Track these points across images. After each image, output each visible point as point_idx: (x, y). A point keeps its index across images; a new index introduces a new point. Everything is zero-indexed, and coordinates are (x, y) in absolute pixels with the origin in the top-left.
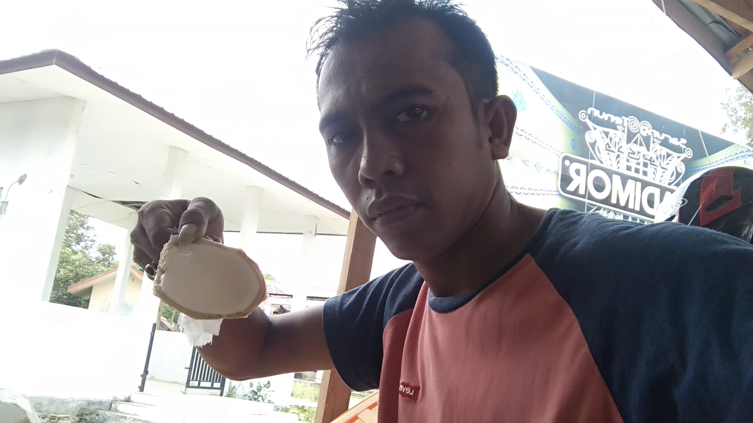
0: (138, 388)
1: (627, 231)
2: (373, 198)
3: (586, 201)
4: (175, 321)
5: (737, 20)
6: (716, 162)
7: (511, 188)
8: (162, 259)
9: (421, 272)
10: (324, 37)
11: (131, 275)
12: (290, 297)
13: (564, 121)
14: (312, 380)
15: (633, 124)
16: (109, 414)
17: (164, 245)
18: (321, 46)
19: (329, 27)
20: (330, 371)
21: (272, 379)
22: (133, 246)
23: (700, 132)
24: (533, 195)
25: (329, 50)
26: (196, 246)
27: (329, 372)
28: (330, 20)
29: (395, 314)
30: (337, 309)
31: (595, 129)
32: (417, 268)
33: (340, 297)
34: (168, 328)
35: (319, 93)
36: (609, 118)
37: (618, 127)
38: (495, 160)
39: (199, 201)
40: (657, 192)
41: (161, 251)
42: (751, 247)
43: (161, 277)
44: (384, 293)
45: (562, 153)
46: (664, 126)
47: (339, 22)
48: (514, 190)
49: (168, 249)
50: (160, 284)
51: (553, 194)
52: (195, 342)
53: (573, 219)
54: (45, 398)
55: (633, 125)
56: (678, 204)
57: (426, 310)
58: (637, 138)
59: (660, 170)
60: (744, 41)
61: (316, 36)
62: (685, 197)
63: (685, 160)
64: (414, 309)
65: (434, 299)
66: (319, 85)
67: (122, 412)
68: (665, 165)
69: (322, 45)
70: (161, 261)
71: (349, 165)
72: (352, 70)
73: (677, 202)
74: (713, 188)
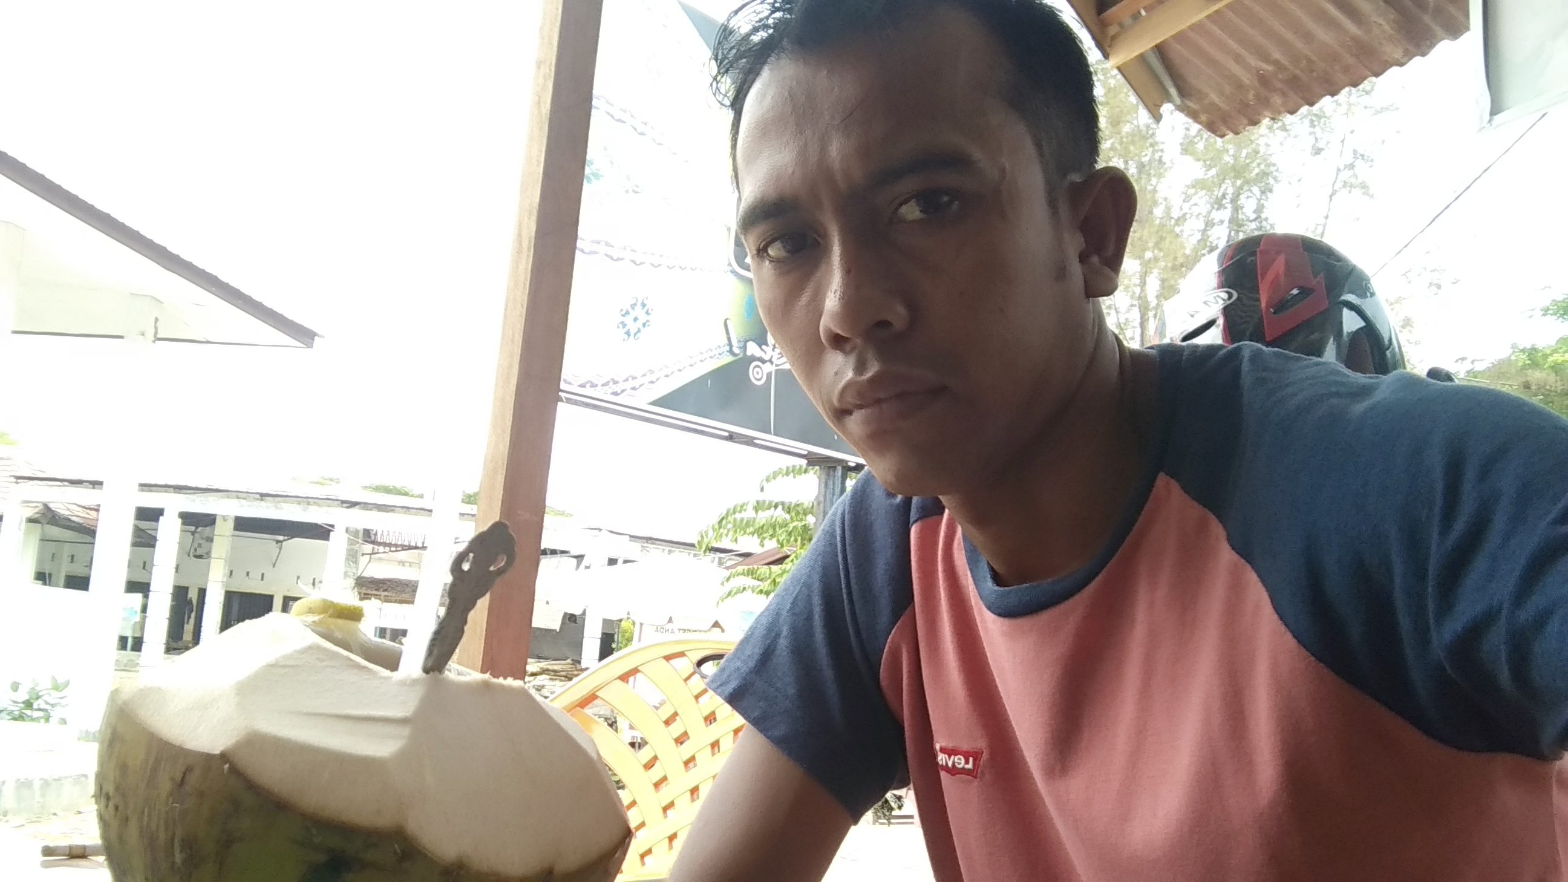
2: (849, 375)
12: (92, 485)
38: (1091, 299)
56: (1218, 299)
71: (800, 303)
72: (811, 111)
73: (1216, 294)
74: (1280, 272)
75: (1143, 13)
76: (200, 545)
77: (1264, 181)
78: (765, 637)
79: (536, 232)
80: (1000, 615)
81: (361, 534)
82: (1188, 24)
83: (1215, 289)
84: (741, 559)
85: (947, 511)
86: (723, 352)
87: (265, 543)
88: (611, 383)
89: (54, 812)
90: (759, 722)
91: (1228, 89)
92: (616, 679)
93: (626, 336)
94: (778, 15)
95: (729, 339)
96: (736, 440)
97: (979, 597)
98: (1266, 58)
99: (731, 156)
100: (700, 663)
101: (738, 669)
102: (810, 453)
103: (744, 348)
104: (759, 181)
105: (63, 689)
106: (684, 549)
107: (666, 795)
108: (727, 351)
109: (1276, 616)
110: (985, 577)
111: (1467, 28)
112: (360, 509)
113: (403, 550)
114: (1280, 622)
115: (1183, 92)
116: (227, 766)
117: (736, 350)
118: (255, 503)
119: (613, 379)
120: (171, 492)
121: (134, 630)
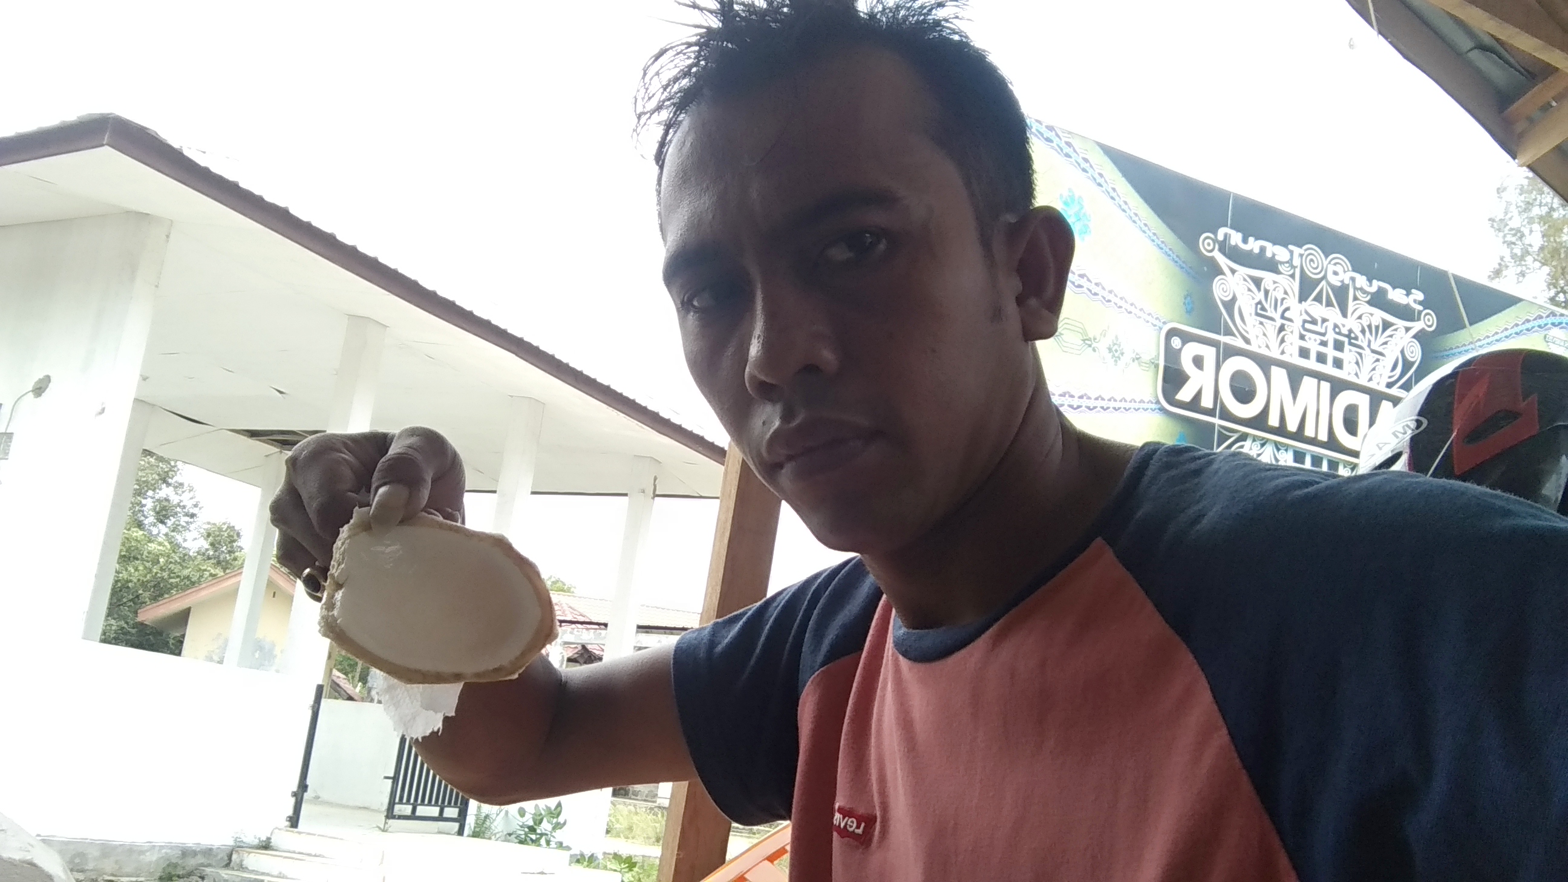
0: (287, 821)
1: (1306, 490)
2: (777, 423)
3: (1216, 421)
4: (364, 679)
5: (1525, 43)
6: (1484, 339)
7: (1060, 395)
8: (338, 559)
9: (877, 577)
10: (673, 87)
11: (270, 583)
12: (603, 627)
13: (1169, 256)
14: (650, 800)
15: (1312, 260)
16: (226, 874)
17: (341, 529)
18: (666, 106)
19: (683, 66)
20: (687, 782)
21: (566, 799)
22: (276, 533)
23: (1450, 276)
24: (1105, 410)
25: (683, 115)
26: (407, 530)
27: (685, 785)
28: (684, 51)
29: (822, 665)
30: (702, 654)
31: (1233, 271)
32: (869, 569)
33: (708, 630)
34: (348, 694)
35: (662, 205)
36: (1263, 249)
37: (1281, 268)
38: (1029, 342)
39: (412, 435)
40: (1363, 402)
41: (334, 543)
42: (1564, 522)
43: (336, 596)
44: (800, 620)
45: (1164, 323)
46: (1376, 264)
47: (703, 56)
48: (1067, 401)
49: (349, 537)
50: (332, 611)
51: (1147, 409)
52: (407, 729)
53: (1193, 466)
54: (92, 843)
55: (1312, 263)
56: (1407, 429)
57: (888, 656)
58: (1322, 290)
59: (1369, 358)
60: (1540, 86)
61: (656, 86)
62: (1421, 413)
63: (1420, 334)
64: (862, 653)
65: (904, 634)
66: (662, 187)
67: (254, 871)
68: (1380, 346)
69: (667, 103)
70: (335, 564)
71: (726, 354)
72: (731, 155)
73: (1405, 424)
74: (1481, 396)
75: (1554, 104)
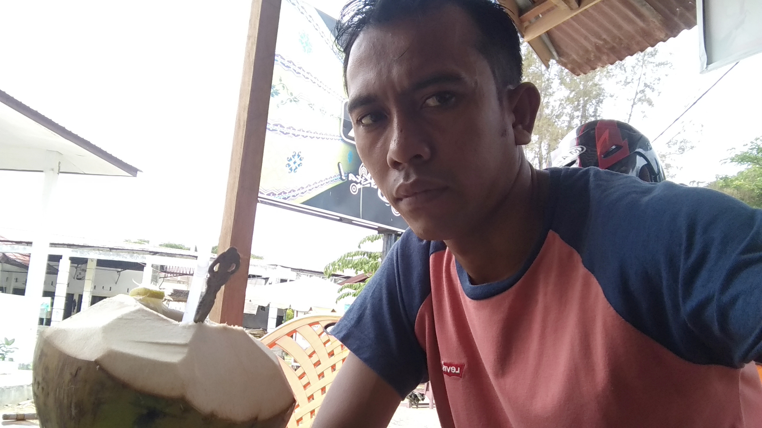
2: (401, 181)
38: (518, 146)
51: (336, 139)
56: (577, 151)
71: (377, 146)
72: (384, 53)
73: (576, 148)
74: (607, 138)
75: (541, 16)
76: (80, 274)
77: (599, 98)
78: (359, 309)
79: (247, 118)
80: (472, 299)
81: (159, 268)
82: (562, 21)
83: (575, 146)
84: (345, 280)
85: (447, 248)
86: (337, 179)
87: (112, 272)
88: (283, 193)
89: (6, 404)
90: (355, 351)
91: (581, 53)
92: (285, 335)
93: (290, 171)
94: (368, 7)
95: (340, 172)
96: (344, 221)
97: (463, 290)
98: (600, 38)
99: (343, 75)
100: (326, 327)
101: (346, 325)
102: (379, 227)
103: (348, 176)
104: (358, 87)
105: (11, 344)
106: (318, 275)
107: (309, 391)
108: (339, 178)
109: (605, 299)
110: (466, 281)
111: (695, 24)
112: (159, 256)
113: (180, 275)
114: (608, 302)
115: (560, 54)
116: (98, 367)
117: (344, 178)
118: (107, 253)
119: (283, 192)
120: (66, 248)
121: (47, 316)
